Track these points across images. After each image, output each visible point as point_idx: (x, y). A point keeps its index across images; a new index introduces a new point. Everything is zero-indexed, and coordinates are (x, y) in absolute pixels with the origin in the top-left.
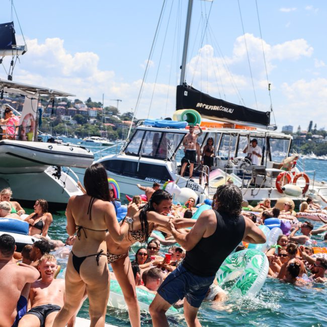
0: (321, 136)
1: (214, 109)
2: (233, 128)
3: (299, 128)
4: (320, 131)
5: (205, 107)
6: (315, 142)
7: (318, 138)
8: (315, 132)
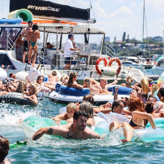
0: (133, 44)
1: (42, 10)
2: (59, 23)
3: (115, 38)
4: (132, 40)
5: (35, 8)
6: (129, 49)
7: (131, 46)
8: (128, 41)
